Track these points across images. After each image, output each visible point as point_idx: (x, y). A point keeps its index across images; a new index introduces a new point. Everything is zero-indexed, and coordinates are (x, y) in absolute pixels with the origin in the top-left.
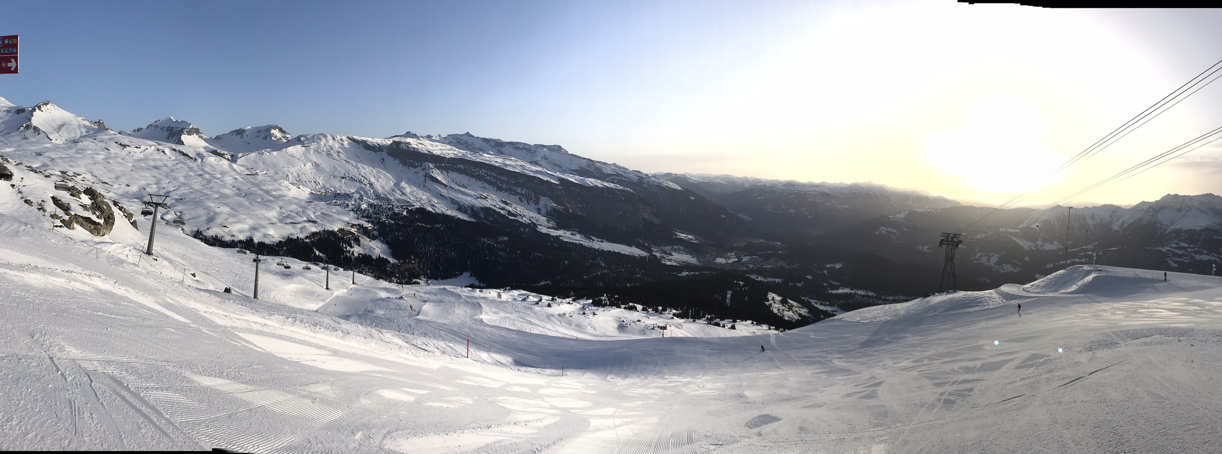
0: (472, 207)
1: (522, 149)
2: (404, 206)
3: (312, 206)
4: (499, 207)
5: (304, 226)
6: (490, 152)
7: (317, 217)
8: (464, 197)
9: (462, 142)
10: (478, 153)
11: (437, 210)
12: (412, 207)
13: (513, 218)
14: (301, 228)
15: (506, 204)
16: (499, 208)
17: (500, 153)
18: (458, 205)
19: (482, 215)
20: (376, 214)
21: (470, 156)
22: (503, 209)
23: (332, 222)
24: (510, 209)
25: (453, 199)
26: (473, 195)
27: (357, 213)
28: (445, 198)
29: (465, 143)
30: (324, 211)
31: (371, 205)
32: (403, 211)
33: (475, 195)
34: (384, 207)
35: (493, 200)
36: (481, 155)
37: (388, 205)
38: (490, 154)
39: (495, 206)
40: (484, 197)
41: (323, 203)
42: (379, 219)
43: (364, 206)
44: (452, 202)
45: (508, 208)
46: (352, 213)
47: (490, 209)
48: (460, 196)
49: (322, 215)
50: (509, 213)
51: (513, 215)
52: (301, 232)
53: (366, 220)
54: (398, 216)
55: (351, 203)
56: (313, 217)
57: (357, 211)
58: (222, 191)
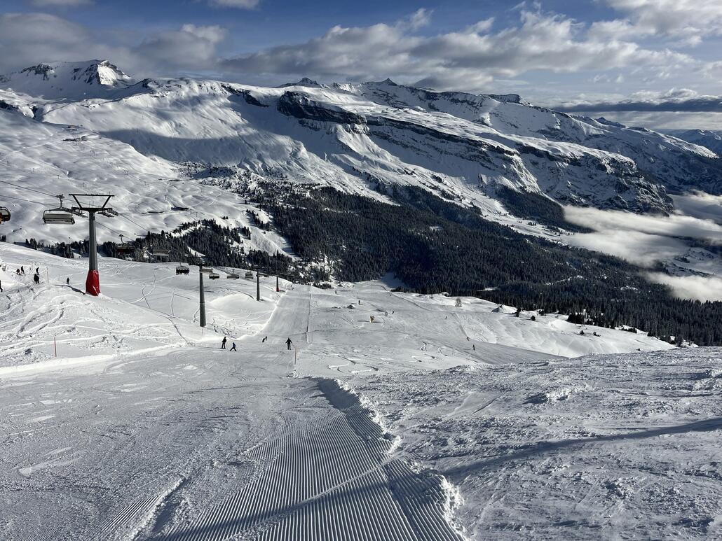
0: (395, 186)
1: (462, 102)
2: (305, 185)
3: (179, 187)
4: (430, 185)
5: (171, 216)
6: (419, 107)
7: (188, 202)
8: (384, 172)
9: (380, 93)
10: (402, 108)
11: (348, 191)
12: (316, 187)
13: (449, 201)
14: (166, 219)
15: (439, 180)
16: (430, 187)
17: (432, 108)
18: (376, 183)
19: (407, 196)
20: (269, 196)
21: (392, 113)
22: (435, 188)
23: (211, 209)
24: (445, 188)
25: (370, 175)
26: (396, 170)
27: (244, 196)
28: (358, 173)
29: (385, 95)
30: (197, 193)
31: (261, 184)
32: (304, 192)
33: (398, 170)
34: (280, 186)
35: (422, 175)
36: (406, 112)
37: (285, 183)
38: (419, 111)
39: (424, 184)
40: (410, 172)
41: (194, 181)
42: (274, 203)
43: (253, 186)
44: (368, 179)
45: (440, 185)
46: (237, 195)
47: (417, 188)
48: (379, 170)
49: (195, 199)
50: (443, 193)
51: (448, 197)
52: (167, 225)
53: (257, 204)
54: (299, 198)
55: (234, 181)
56: (181, 202)
57: (243, 192)
58: (30, 168)
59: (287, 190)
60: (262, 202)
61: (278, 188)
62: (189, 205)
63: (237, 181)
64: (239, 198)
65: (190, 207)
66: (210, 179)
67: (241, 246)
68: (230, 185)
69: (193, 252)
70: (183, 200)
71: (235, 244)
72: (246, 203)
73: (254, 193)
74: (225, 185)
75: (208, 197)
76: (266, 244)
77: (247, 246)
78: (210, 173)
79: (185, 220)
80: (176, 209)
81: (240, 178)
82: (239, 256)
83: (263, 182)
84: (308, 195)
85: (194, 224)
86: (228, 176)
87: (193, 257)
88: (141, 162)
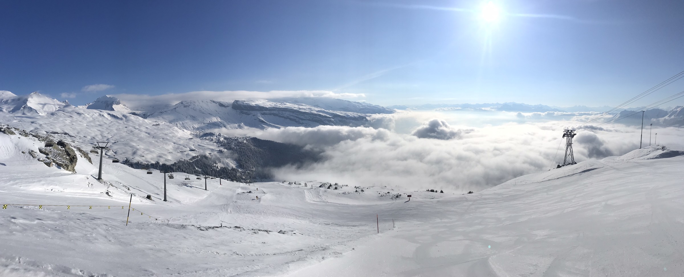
2: (244, 137)
3: (192, 141)
5: (188, 153)
10: (283, 103)
12: (249, 138)
14: (186, 155)
17: (298, 103)
20: (229, 143)
23: (204, 150)
30: (199, 144)
32: (243, 141)
36: (285, 104)
37: (235, 138)
41: (198, 139)
42: (231, 146)
43: (222, 139)
49: (198, 146)
52: (187, 157)
53: (223, 147)
54: (241, 143)
55: (214, 138)
56: (193, 148)
57: (217, 143)
58: (140, 136)
59: (236, 140)
60: (225, 146)
61: (232, 140)
62: (196, 148)
63: (215, 138)
64: (216, 145)
65: (196, 149)
66: (205, 137)
67: (217, 165)
68: (212, 140)
69: (197, 169)
70: (194, 147)
71: (215, 165)
72: (219, 147)
73: (222, 143)
74: (211, 139)
75: (203, 145)
76: (227, 164)
77: (220, 165)
78: (205, 135)
79: (194, 155)
80: (192, 150)
81: (217, 136)
82: (216, 170)
83: (226, 138)
84: (245, 142)
85: (197, 157)
86: (212, 136)
87: (197, 170)
88: (178, 132)
